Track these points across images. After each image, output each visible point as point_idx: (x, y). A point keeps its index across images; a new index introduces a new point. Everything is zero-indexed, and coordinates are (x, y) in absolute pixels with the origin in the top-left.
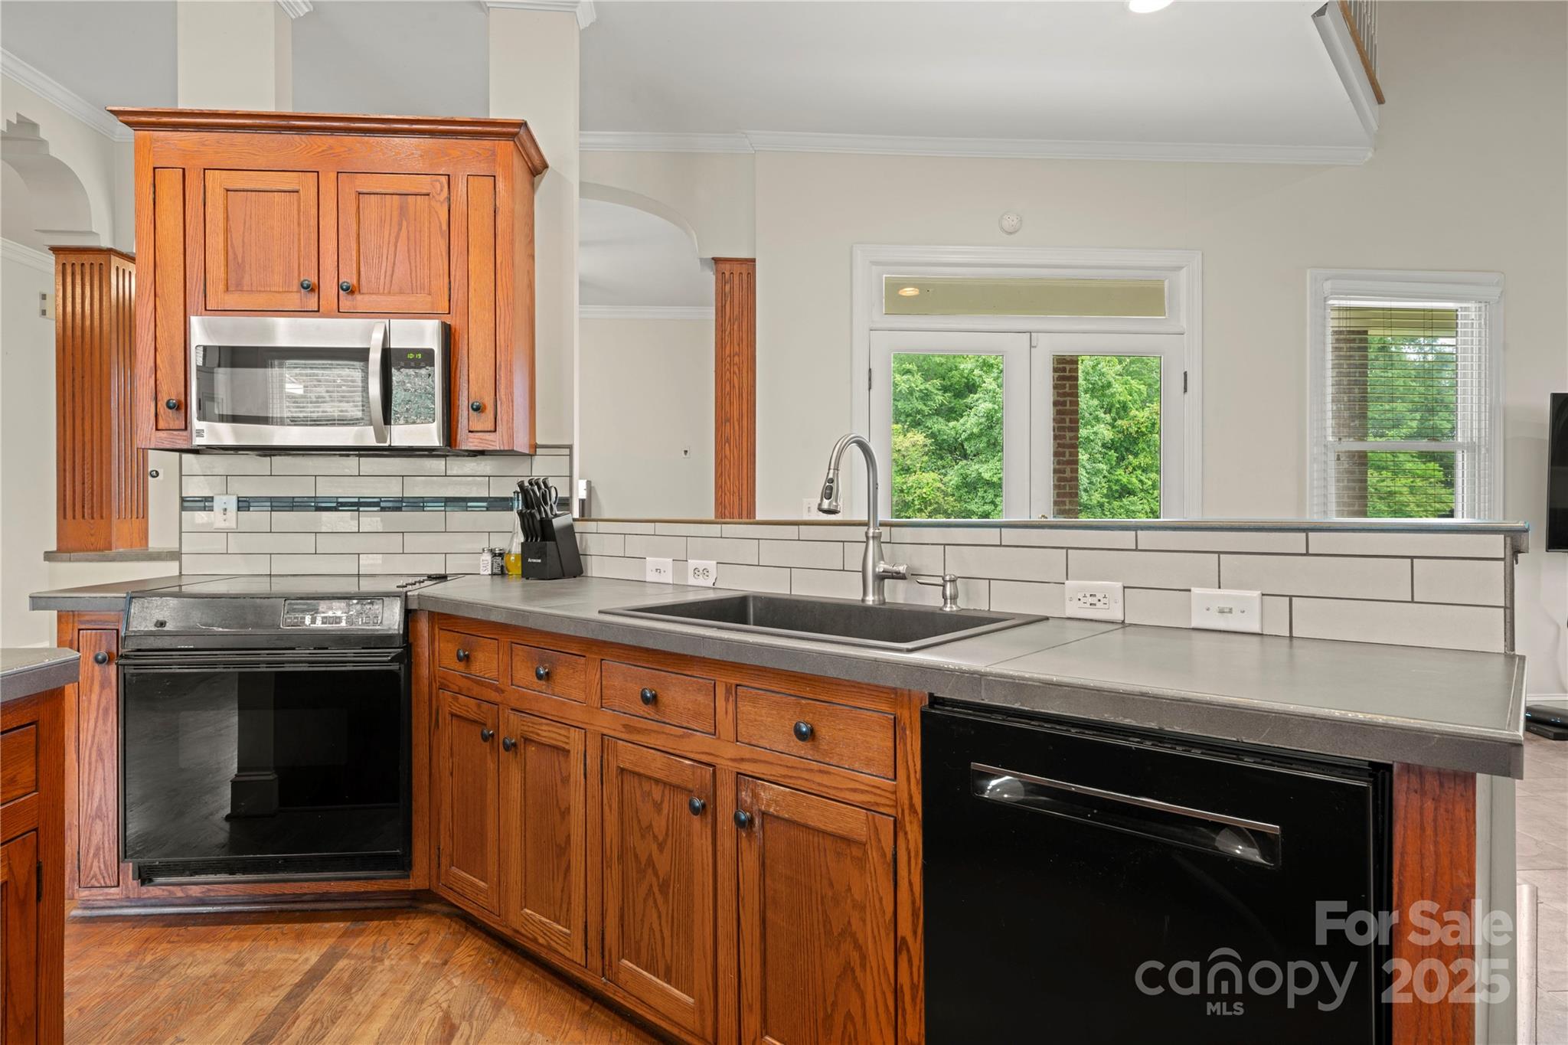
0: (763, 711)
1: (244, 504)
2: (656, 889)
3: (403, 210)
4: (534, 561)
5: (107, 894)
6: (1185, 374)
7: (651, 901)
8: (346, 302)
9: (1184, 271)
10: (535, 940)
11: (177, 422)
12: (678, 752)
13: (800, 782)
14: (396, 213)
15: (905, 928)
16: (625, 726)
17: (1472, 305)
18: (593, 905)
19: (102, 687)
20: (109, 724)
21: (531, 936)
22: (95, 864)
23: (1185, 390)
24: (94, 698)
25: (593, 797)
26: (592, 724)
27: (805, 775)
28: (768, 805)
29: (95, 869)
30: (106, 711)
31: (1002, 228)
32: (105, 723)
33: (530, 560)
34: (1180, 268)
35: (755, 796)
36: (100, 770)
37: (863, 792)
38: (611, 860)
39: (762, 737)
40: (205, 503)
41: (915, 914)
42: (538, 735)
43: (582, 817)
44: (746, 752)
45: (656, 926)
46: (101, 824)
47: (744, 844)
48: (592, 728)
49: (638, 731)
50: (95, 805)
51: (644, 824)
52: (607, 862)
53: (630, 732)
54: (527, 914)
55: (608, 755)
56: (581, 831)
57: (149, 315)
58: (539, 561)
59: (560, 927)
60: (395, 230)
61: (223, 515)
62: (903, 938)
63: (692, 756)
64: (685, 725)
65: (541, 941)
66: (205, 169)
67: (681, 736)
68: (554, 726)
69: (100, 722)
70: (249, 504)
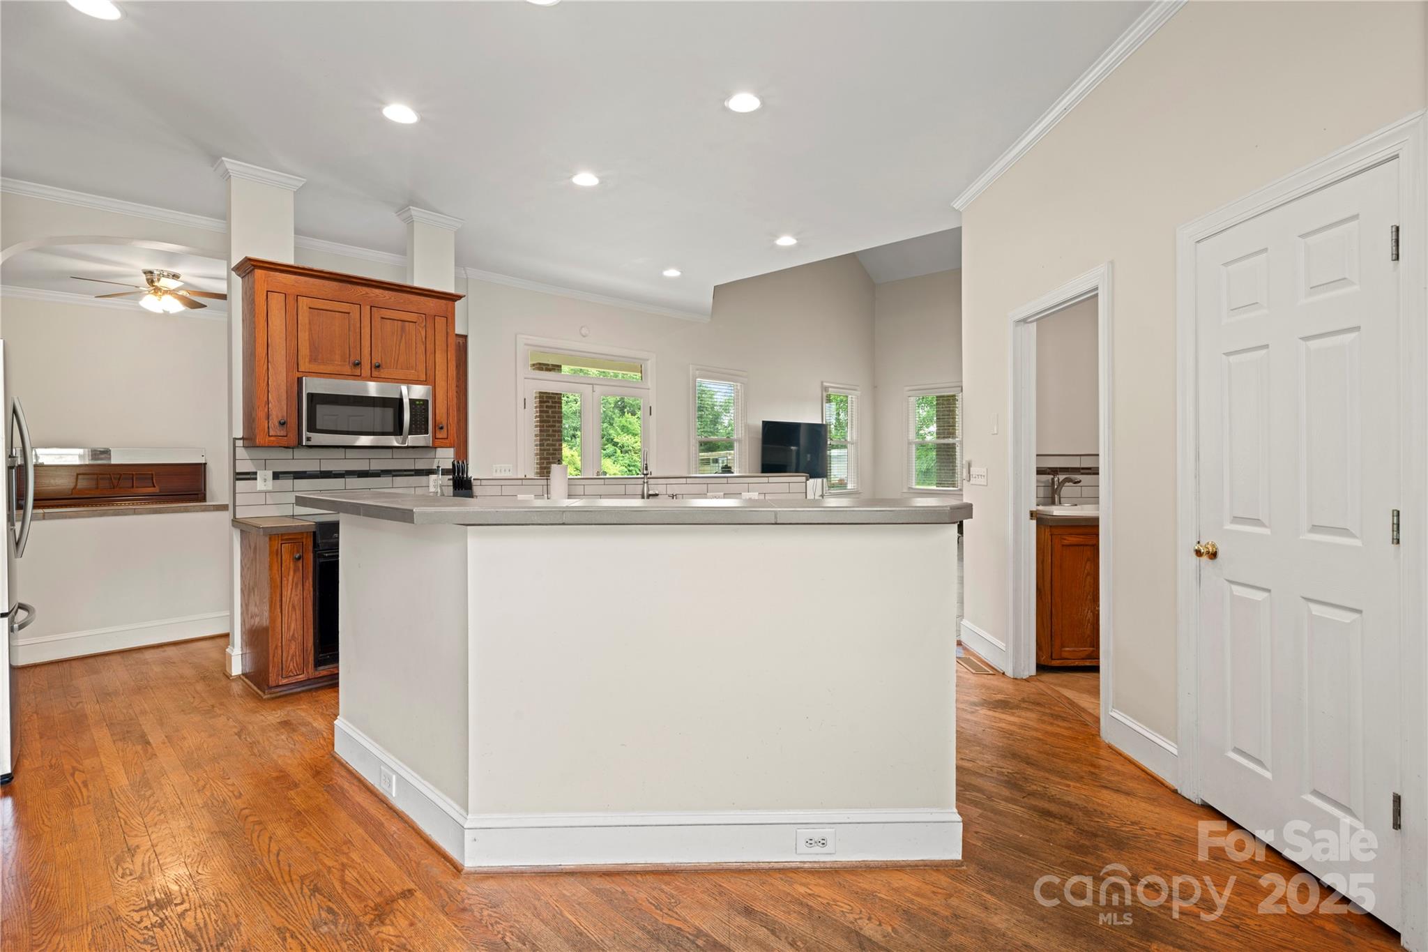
1: (276, 476)
3: (403, 329)
5: (297, 679)
6: (650, 407)
8: (375, 373)
9: (649, 361)
11: (282, 432)
14: (399, 330)
17: (739, 384)
19: (295, 572)
20: (299, 591)
22: (291, 664)
23: (651, 414)
24: (290, 578)
29: (291, 667)
30: (297, 584)
31: (581, 333)
32: (296, 591)
34: (648, 360)
36: (294, 616)
40: (251, 476)
46: (294, 643)
50: (291, 634)
57: (264, 371)
60: (399, 337)
61: (264, 482)
66: (297, 296)
69: (294, 590)
70: (280, 475)
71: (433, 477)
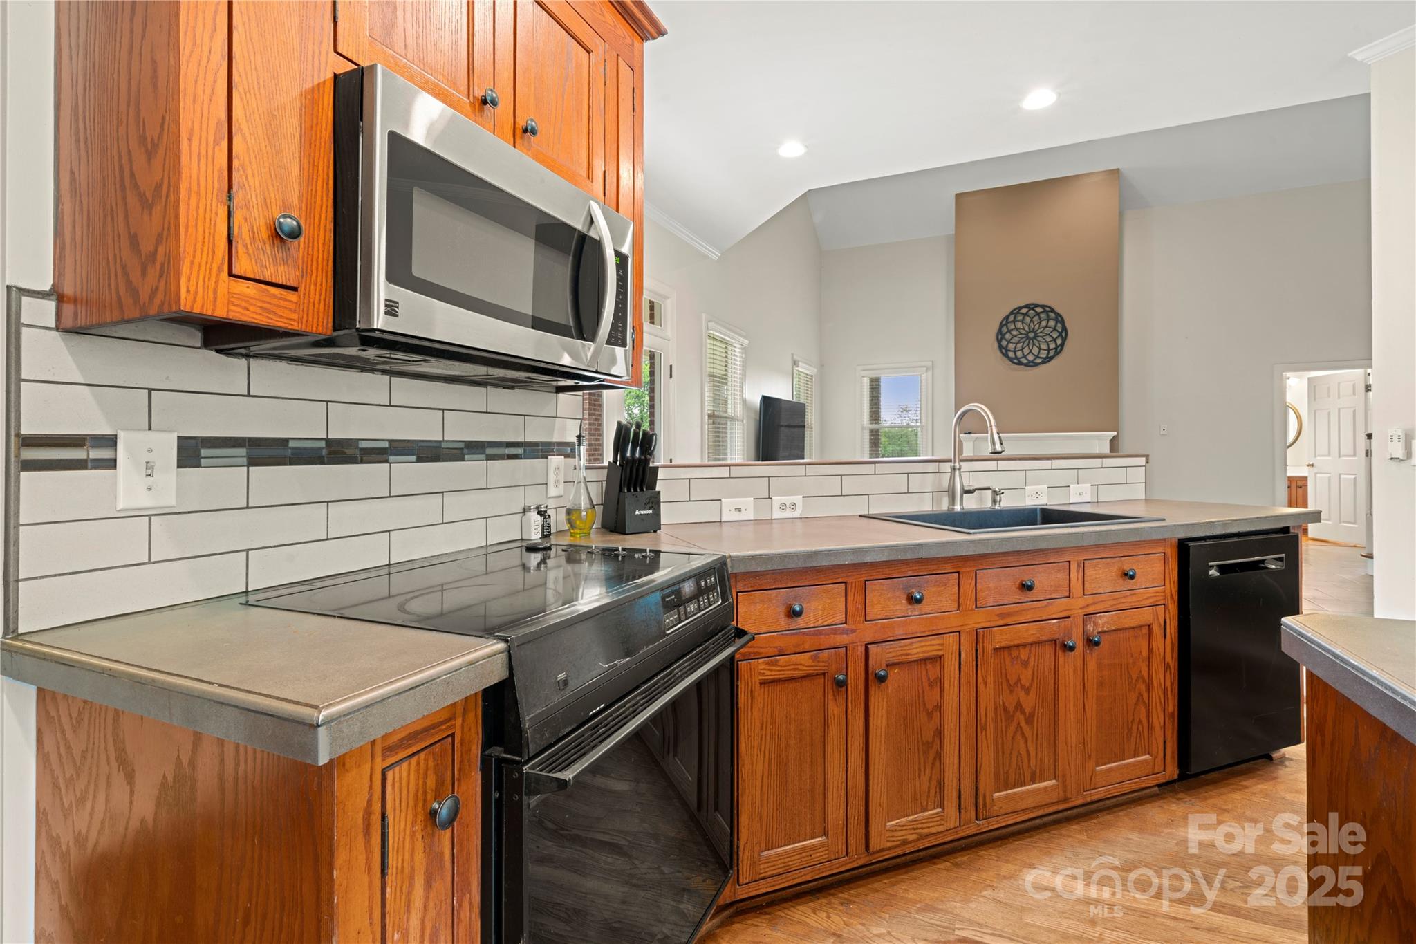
0: (1101, 571)
1: (190, 453)
2: (1023, 724)
4: (644, 512)
6: (671, 366)
7: (1019, 736)
9: (669, 301)
10: (905, 842)
12: (1044, 618)
13: (1121, 605)
15: (1168, 658)
16: (998, 615)
18: (968, 770)
21: (898, 843)
23: (671, 376)
25: (968, 682)
26: (967, 625)
27: (1123, 600)
28: (1103, 627)
33: (637, 512)
34: (668, 298)
35: (1096, 624)
37: (1151, 597)
38: (986, 724)
39: (1099, 587)
41: (1173, 649)
42: (908, 655)
43: (956, 705)
44: (1090, 599)
45: (1023, 751)
47: (1088, 657)
48: (966, 627)
49: (1009, 615)
51: (1013, 680)
52: (981, 727)
53: (1003, 618)
54: (893, 826)
55: (983, 643)
56: (955, 717)
58: (651, 512)
59: (930, 812)
62: (1168, 663)
63: (1054, 616)
64: (1048, 597)
65: (911, 838)
67: (1046, 606)
68: (926, 641)
70: (204, 452)
71: (556, 461)
